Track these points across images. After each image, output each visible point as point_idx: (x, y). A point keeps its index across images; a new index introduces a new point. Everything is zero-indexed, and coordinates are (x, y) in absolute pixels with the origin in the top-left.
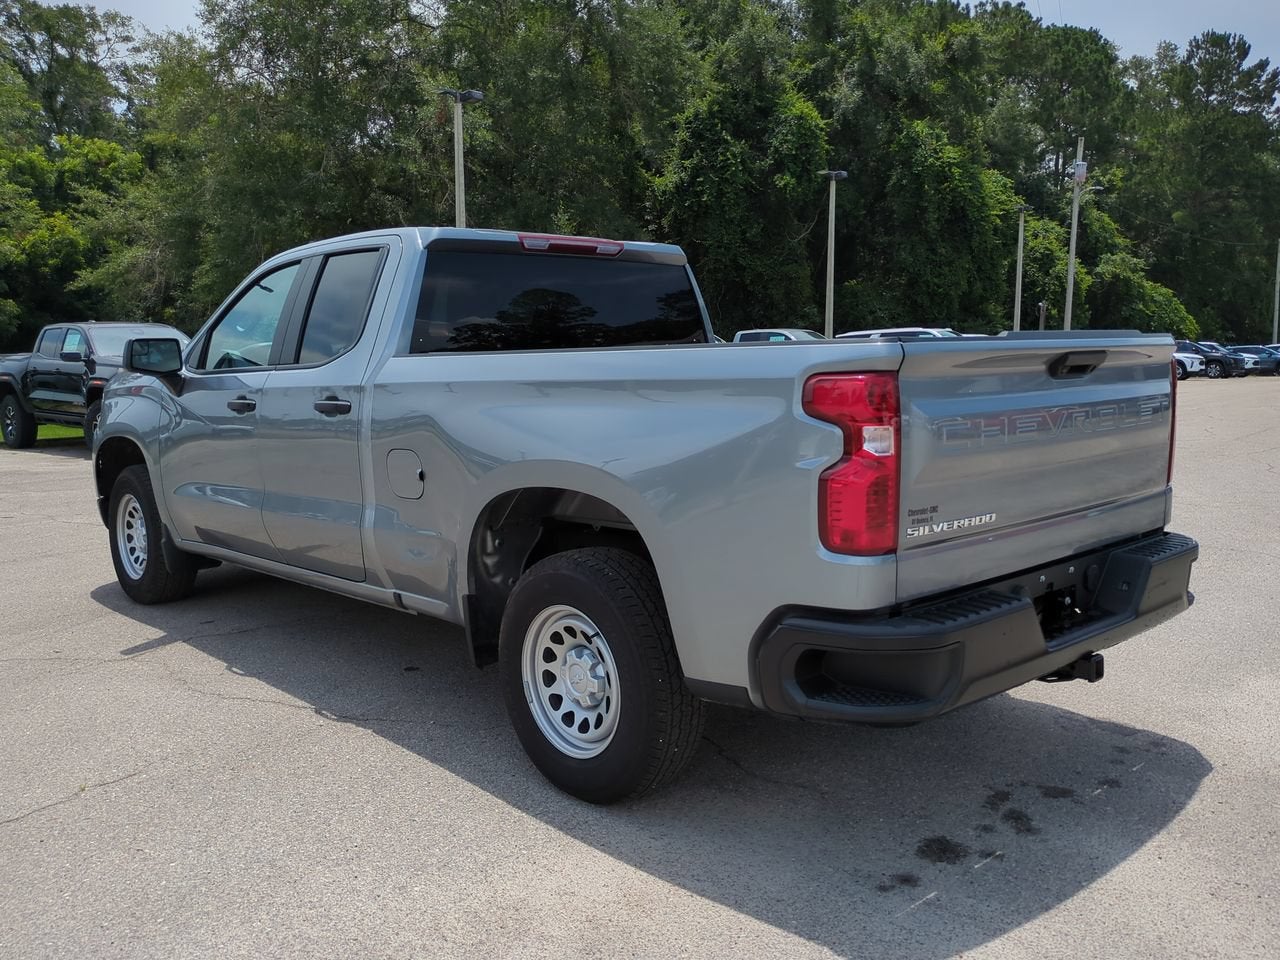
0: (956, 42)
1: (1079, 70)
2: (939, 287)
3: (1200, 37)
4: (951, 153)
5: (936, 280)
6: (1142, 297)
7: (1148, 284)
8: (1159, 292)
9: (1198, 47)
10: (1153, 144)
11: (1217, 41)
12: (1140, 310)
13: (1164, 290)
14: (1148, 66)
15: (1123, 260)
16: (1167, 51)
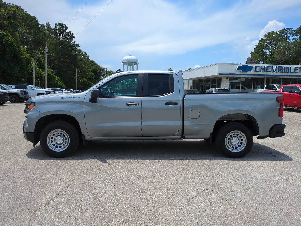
0: (10, 12)
1: (33, 25)
2: (12, 74)
3: (57, 23)
4: (12, 40)
5: (11, 72)
6: (54, 79)
7: (55, 76)
8: (57, 78)
9: (57, 25)
10: (50, 45)
11: (61, 25)
12: (54, 82)
13: (58, 78)
14: (44, 27)
15: (50, 70)
16: (48, 24)
